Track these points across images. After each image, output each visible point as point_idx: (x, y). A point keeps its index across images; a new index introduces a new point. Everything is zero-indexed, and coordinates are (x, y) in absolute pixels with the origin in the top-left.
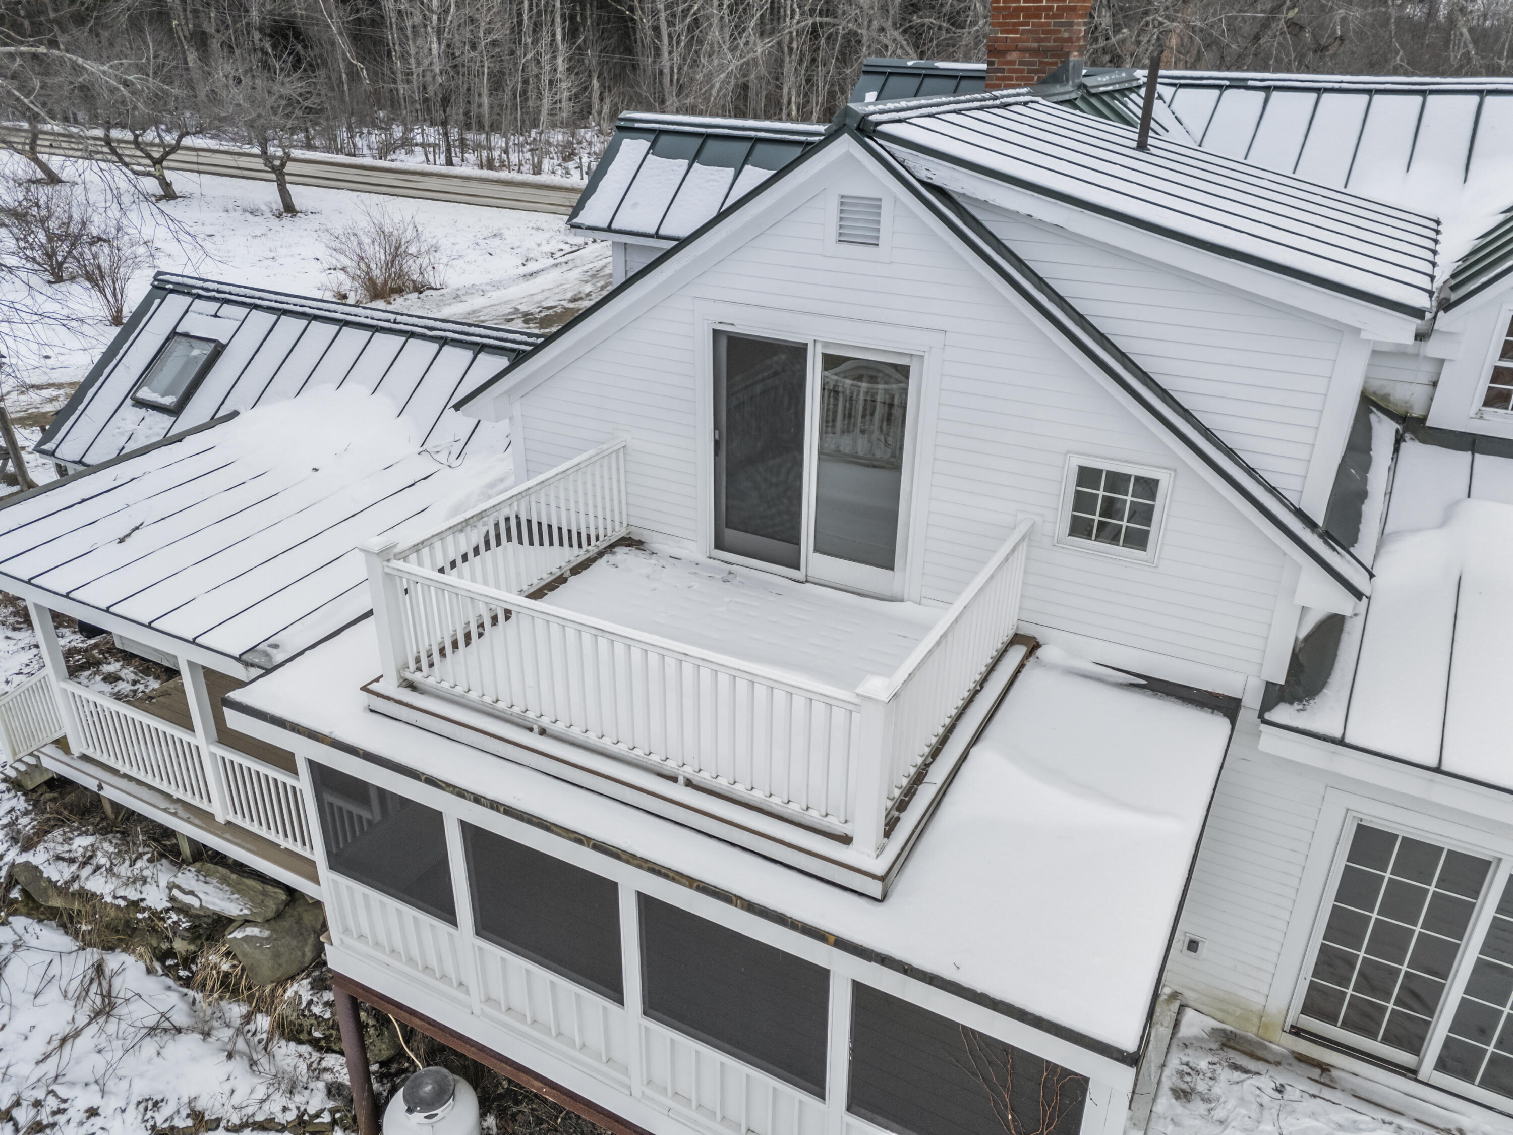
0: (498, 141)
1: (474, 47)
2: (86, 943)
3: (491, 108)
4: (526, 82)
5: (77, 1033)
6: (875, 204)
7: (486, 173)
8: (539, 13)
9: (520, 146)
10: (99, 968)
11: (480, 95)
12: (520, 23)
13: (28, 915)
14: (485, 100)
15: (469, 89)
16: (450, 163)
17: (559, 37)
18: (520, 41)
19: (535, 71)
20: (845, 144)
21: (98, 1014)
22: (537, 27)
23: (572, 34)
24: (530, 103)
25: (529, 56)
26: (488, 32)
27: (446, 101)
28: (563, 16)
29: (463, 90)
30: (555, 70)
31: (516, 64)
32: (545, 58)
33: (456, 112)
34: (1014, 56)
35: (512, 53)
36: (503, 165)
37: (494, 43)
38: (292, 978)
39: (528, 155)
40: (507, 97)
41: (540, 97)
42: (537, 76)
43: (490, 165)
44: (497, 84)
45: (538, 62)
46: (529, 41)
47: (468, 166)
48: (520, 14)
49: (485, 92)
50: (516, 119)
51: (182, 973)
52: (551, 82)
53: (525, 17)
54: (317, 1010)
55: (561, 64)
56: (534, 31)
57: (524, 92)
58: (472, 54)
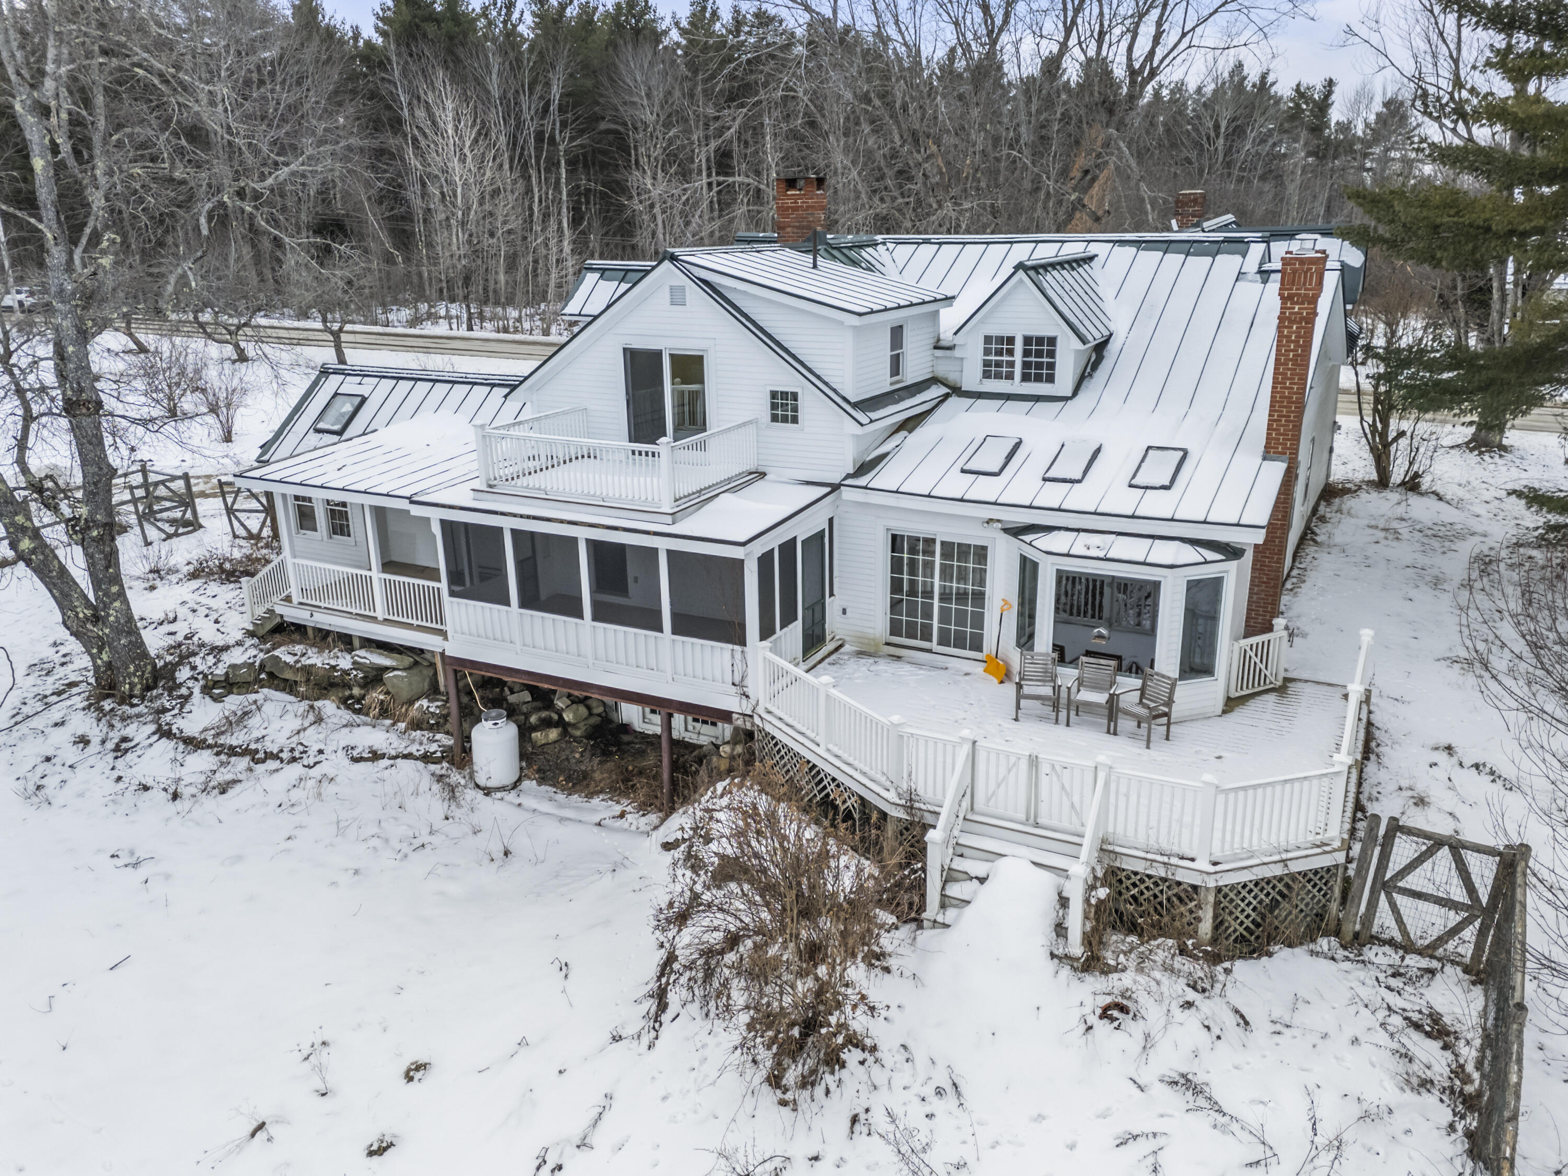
0: (513, 313)
1: (492, 235)
2: (303, 698)
3: (507, 283)
4: (536, 261)
5: (305, 729)
6: (683, 288)
7: (502, 336)
8: (547, 207)
9: (531, 316)
10: (312, 707)
11: (496, 273)
12: (531, 215)
13: (269, 687)
14: (502, 278)
15: (487, 270)
16: (470, 328)
17: (565, 225)
18: (531, 230)
19: (544, 252)
20: (667, 264)
21: (315, 723)
22: (546, 216)
23: (576, 221)
24: (541, 279)
25: (539, 241)
26: (505, 223)
27: (467, 280)
28: (568, 208)
29: (482, 271)
30: (561, 251)
31: (527, 248)
32: (553, 243)
33: (477, 288)
34: (789, 230)
35: (525, 238)
36: (516, 331)
37: (510, 232)
38: (418, 699)
39: (539, 323)
40: (520, 276)
41: (548, 272)
42: (546, 257)
43: (506, 330)
44: (512, 264)
45: (547, 245)
46: (539, 229)
47: (487, 331)
48: (531, 208)
49: (502, 270)
50: (528, 292)
51: (357, 706)
52: (558, 261)
53: (536, 209)
54: (431, 710)
55: (567, 247)
56: (543, 221)
57: (535, 270)
58: (491, 241)
